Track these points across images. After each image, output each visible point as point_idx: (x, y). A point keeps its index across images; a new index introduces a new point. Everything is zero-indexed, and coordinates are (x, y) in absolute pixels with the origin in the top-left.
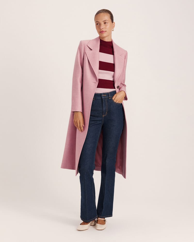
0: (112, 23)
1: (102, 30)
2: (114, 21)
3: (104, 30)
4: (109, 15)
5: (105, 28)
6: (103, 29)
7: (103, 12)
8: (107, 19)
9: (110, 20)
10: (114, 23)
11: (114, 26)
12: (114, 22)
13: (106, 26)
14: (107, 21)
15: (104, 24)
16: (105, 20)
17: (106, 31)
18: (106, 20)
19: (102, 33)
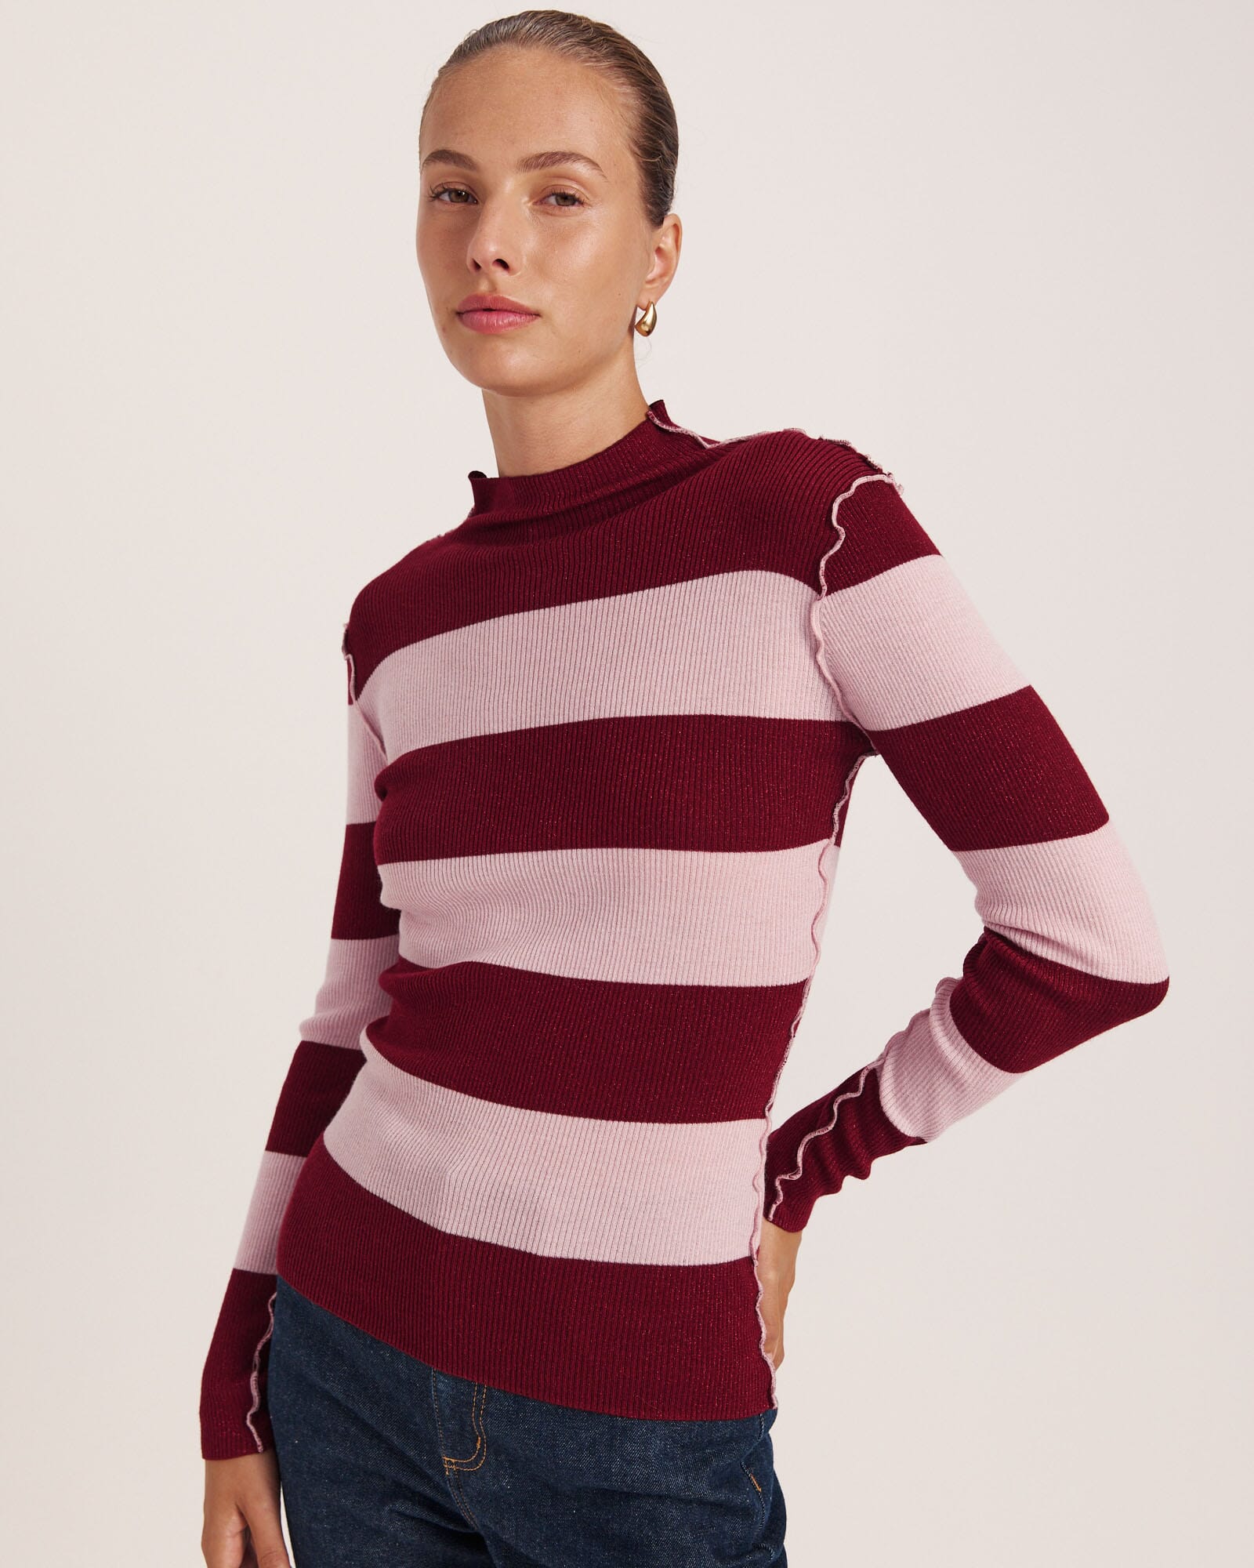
0: (643, 224)
1: (484, 287)
2: (681, 206)
3: (511, 288)
4: (625, 96)
5: (541, 268)
6: (500, 274)
7: (554, 42)
8: (587, 145)
9: (629, 169)
10: (677, 228)
11: (667, 274)
12: (667, 223)
13: (561, 239)
14: (581, 169)
15: (525, 204)
16: (548, 147)
17: (538, 315)
18: (566, 156)
19: (488, 332)
